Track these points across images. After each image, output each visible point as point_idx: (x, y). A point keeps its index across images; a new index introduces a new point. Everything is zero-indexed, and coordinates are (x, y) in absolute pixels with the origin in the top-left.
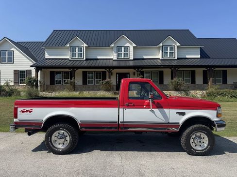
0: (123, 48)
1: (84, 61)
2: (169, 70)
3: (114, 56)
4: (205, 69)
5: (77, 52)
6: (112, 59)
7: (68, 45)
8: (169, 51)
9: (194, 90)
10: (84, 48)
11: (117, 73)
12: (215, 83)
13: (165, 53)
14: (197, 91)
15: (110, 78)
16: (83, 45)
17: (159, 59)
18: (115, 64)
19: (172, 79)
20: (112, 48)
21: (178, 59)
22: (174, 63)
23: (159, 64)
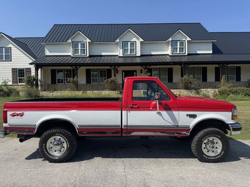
0: (129, 43)
1: (87, 58)
2: (179, 67)
3: (119, 52)
4: (217, 66)
5: (79, 48)
6: (117, 56)
7: (70, 41)
8: (178, 46)
9: (206, 88)
10: (87, 44)
11: (123, 71)
12: (228, 81)
13: (174, 49)
14: (209, 90)
15: (115, 76)
16: (86, 40)
17: (168, 55)
18: (121, 61)
19: (182, 76)
20: (117, 44)
21: (188, 55)
22: (185, 60)
23: (169, 61)
